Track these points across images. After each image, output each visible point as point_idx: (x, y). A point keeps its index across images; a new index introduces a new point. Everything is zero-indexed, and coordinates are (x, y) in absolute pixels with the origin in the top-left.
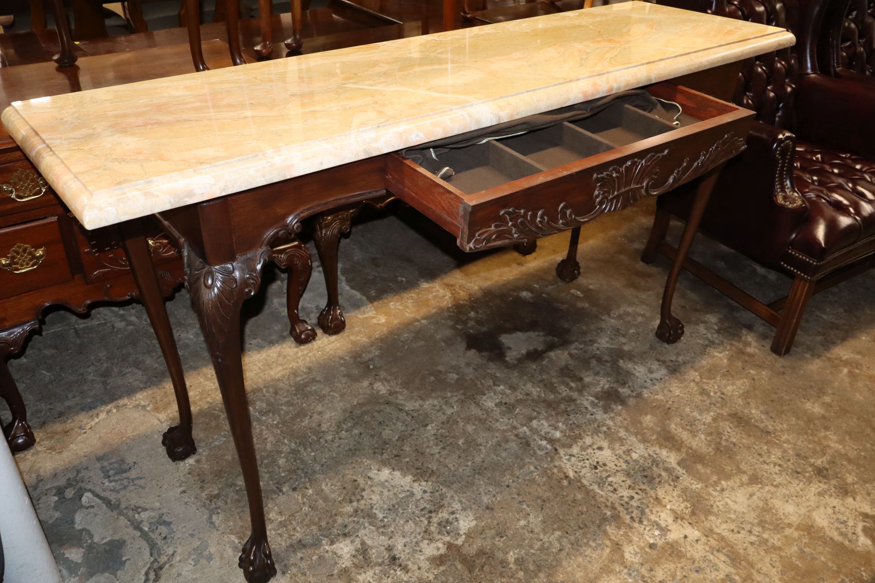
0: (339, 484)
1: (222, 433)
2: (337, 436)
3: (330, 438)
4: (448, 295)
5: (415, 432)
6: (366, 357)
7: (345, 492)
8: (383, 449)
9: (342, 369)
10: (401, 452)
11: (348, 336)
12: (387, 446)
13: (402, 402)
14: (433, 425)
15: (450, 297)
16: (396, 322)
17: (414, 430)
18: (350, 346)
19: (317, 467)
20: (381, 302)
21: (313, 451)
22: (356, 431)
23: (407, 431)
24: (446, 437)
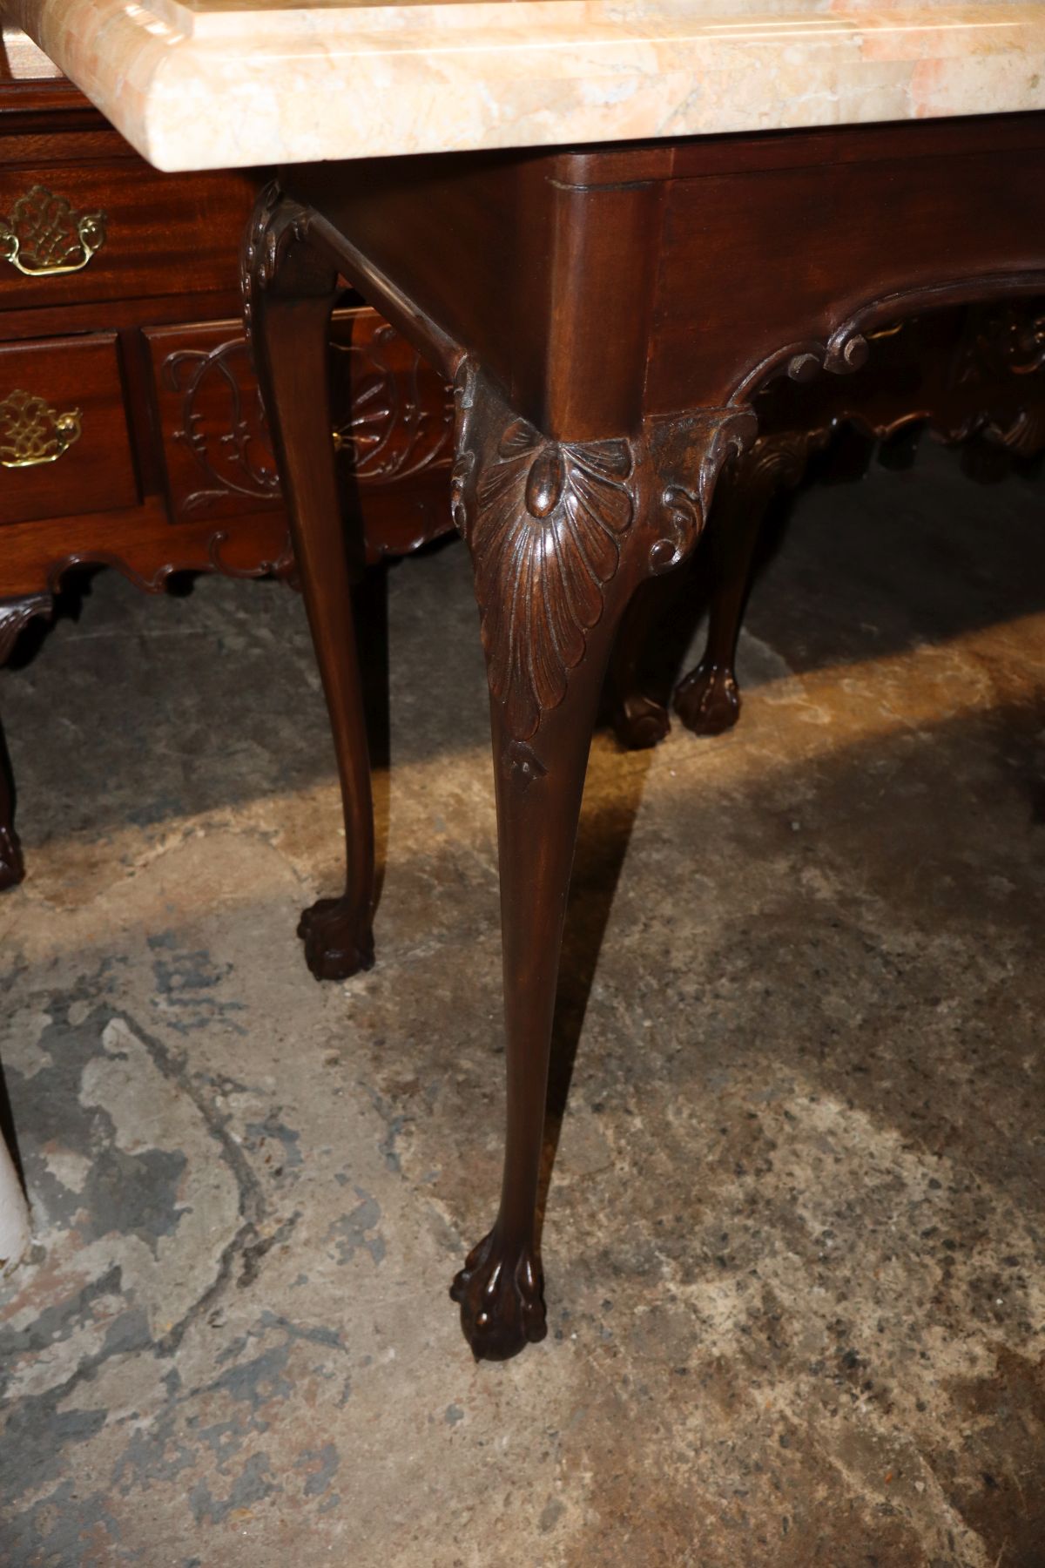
0: (711, 1116)
1: (435, 931)
2: (708, 987)
3: (690, 988)
4: (984, 681)
5: (907, 1014)
6: (784, 800)
7: (724, 1140)
8: (823, 1044)
9: (726, 820)
10: (870, 1060)
11: (742, 744)
12: (835, 1037)
13: (872, 929)
14: (954, 1003)
15: (988, 687)
16: (856, 726)
17: (902, 1007)
18: (745, 768)
19: (658, 1061)
20: (820, 674)
21: (647, 1015)
22: (756, 984)
23: (885, 1006)
24: (989, 1042)
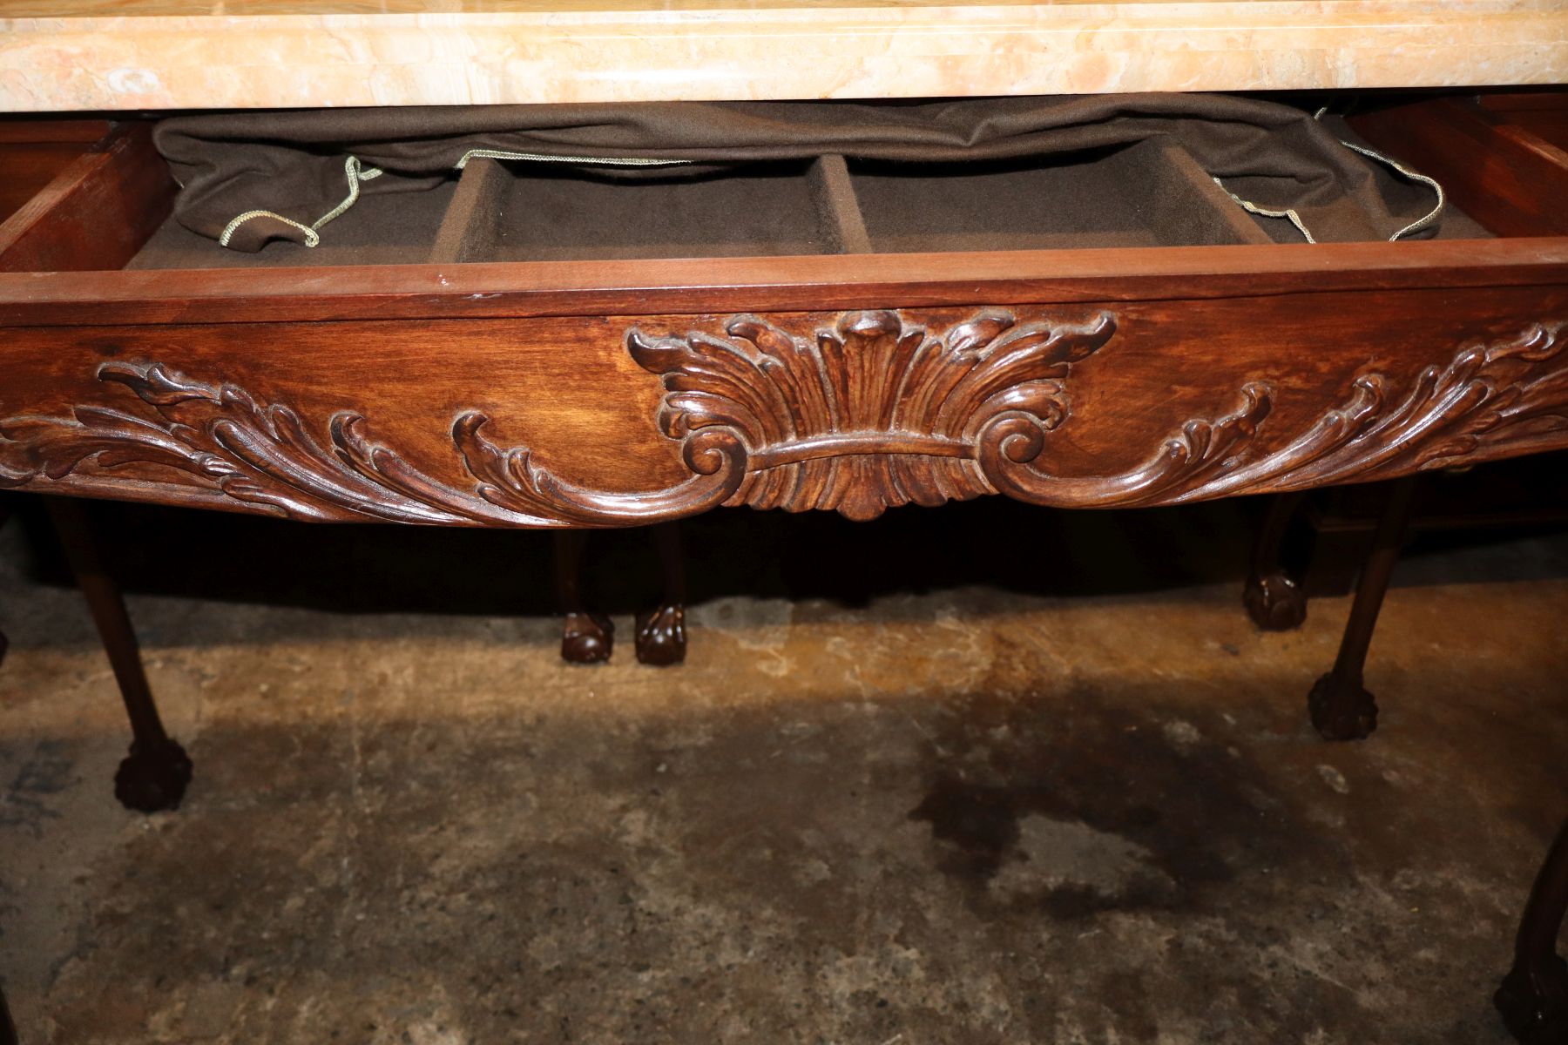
0: (336, 1017)
1: (262, 790)
2: (443, 898)
3: (425, 894)
4: (985, 664)
5: (605, 973)
6: (674, 740)
8: (499, 979)
9: (602, 747)
10: (528, 1007)
11: (681, 679)
12: (516, 976)
13: (647, 882)
14: (660, 974)
15: (983, 672)
16: (806, 685)
17: (604, 965)
18: (664, 703)
19: (338, 953)
20: (815, 628)
21: (367, 910)
22: (488, 907)
23: (589, 959)
24: (660, 1022)
